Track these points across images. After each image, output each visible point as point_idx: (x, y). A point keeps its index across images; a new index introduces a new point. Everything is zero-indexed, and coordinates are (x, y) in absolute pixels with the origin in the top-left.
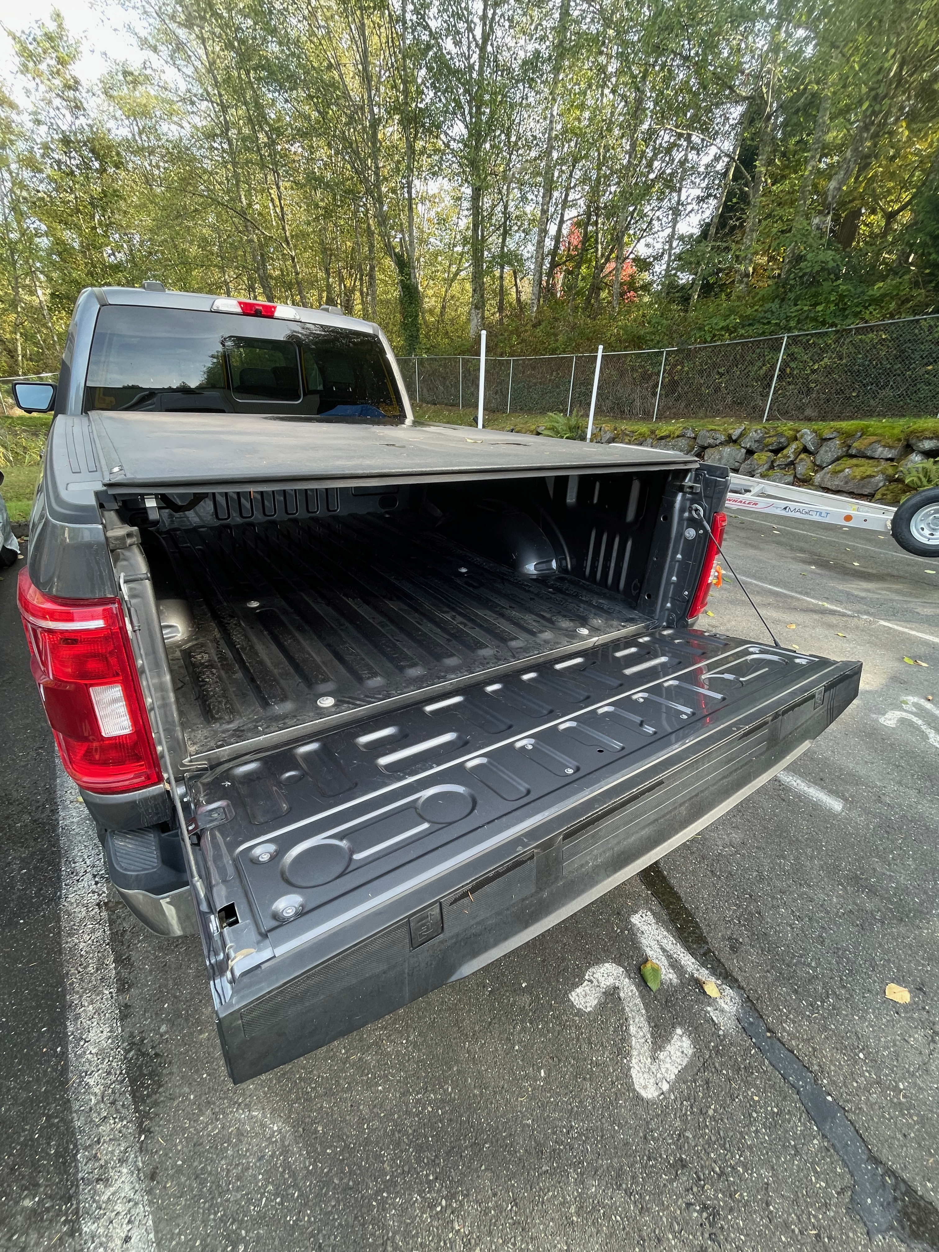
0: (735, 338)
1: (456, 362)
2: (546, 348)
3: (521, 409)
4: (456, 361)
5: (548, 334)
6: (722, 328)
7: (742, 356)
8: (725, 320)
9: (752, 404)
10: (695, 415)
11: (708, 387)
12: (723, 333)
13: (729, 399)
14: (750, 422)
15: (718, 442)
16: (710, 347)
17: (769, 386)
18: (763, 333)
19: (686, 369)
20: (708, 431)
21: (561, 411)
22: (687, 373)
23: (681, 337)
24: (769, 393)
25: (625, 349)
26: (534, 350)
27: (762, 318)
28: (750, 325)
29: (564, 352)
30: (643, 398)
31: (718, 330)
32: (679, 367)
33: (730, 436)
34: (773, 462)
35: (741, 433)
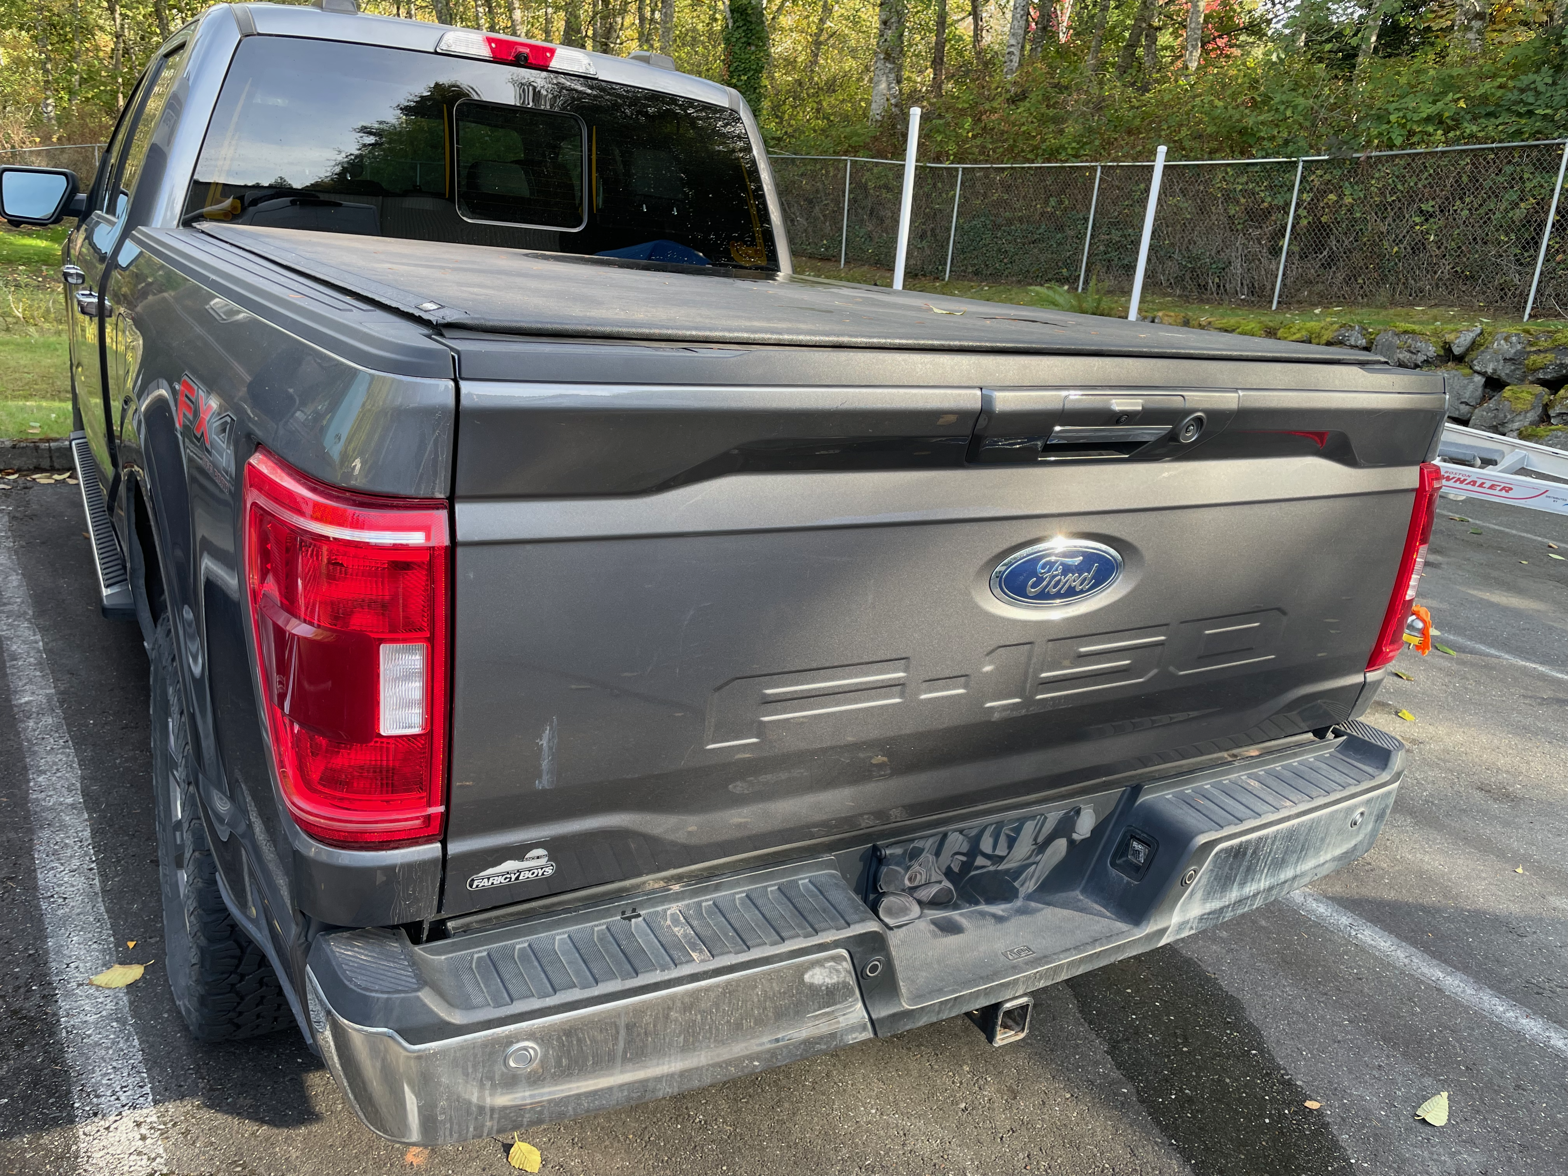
0: (1457, 141)
1: (838, 169)
2: (1036, 148)
3: (976, 273)
4: (838, 166)
5: (1043, 120)
6: (1428, 119)
7: (1474, 179)
8: (1434, 102)
9: (1499, 280)
10: (1367, 298)
11: (1398, 242)
12: (1430, 129)
13: (1445, 269)
14: (1494, 318)
15: (1421, 358)
16: (1402, 156)
17: (1537, 245)
18: (1519, 133)
19: (1348, 200)
20: (1397, 335)
21: (1062, 281)
22: (1350, 210)
23: (1336, 134)
24: (1535, 258)
25: (1212, 154)
26: (1011, 149)
27: (1516, 103)
28: (1489, 115)
29: (1076, 156)
30: (1250, 259)
31: (1418, 122)
32: (1332, 197)
33: (1447, 348)
34: (1546, 407)
35: (1474, 342)
